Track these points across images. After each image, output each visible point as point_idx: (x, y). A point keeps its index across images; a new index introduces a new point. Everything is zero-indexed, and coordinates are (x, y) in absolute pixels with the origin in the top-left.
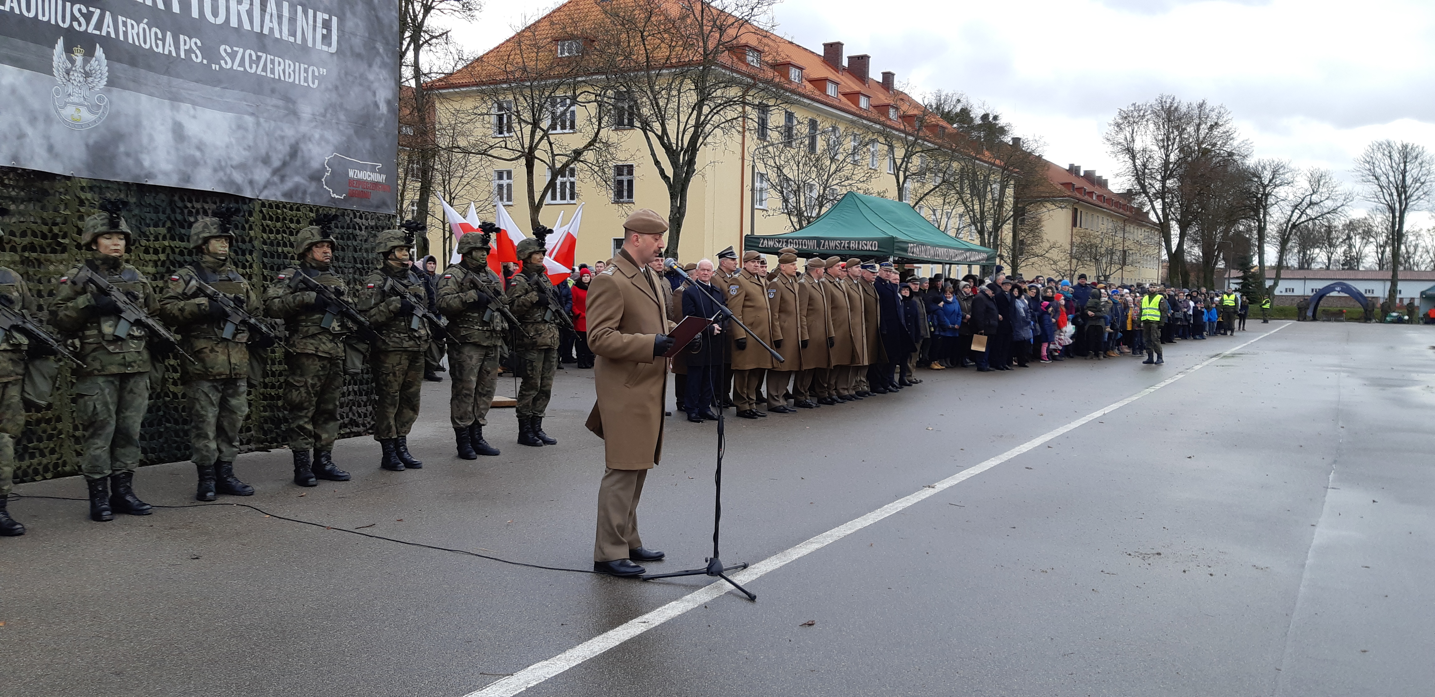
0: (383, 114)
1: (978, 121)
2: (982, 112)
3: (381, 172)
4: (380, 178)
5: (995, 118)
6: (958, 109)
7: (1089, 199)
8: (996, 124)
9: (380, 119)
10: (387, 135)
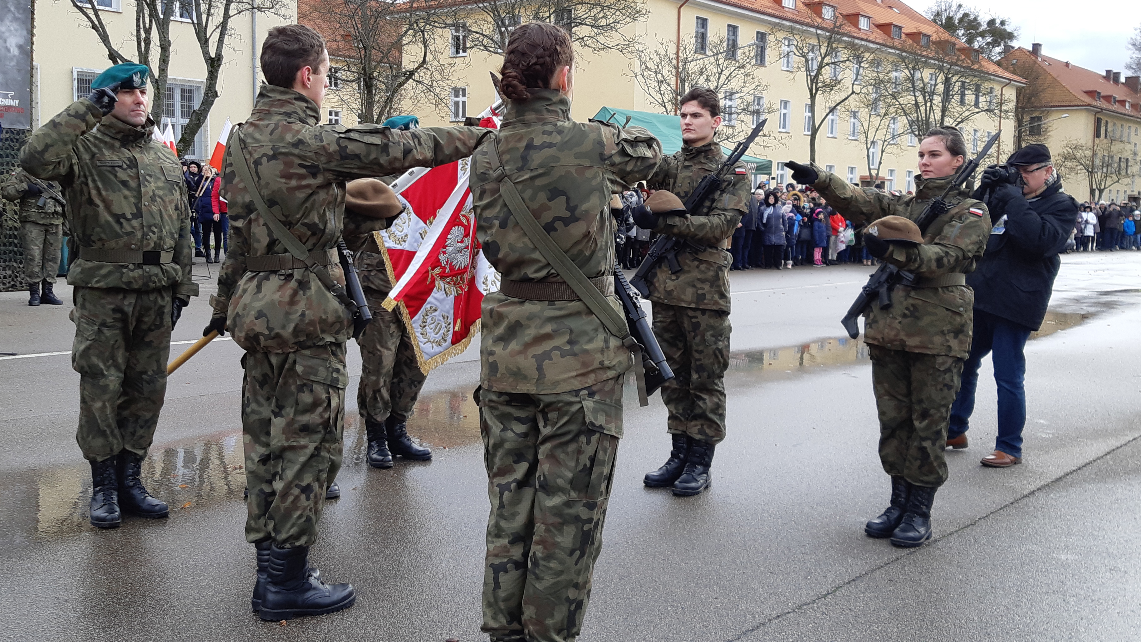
0: (15, 56)
1: (984, 27)
2: (988, 18)
3: (13, 98)
4: (15, 103)
5: (1003, 23)
6: (959, 15)
7: (1121, 110)
8: (1005, 30)
9: (11, 59)
10: (19, 71)
